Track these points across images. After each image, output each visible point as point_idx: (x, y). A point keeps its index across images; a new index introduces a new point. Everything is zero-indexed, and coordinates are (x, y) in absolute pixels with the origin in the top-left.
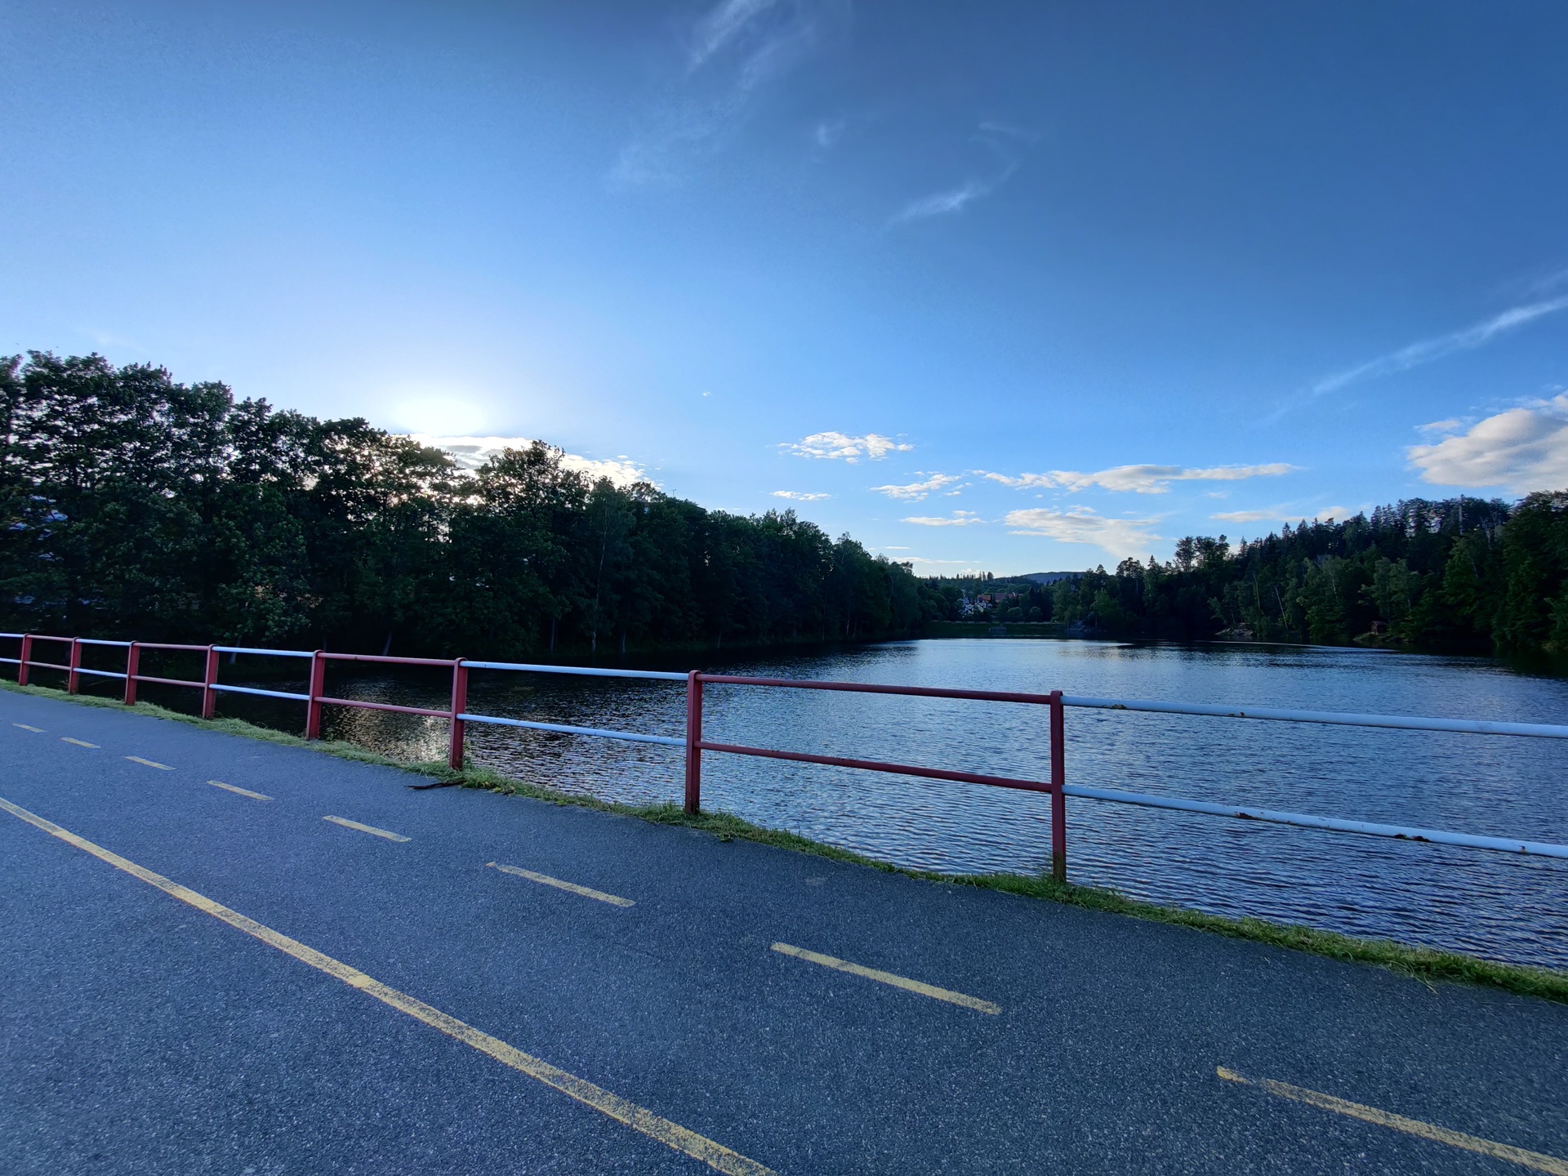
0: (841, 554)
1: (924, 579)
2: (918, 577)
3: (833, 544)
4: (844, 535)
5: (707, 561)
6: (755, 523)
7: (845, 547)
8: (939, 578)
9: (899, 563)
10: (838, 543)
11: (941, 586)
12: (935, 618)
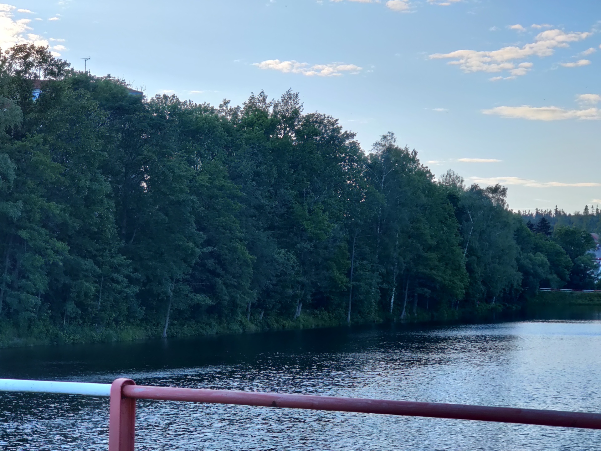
0: (381, 172)
1: (526, 216)
2: (515, 211)
3: (367, 154)
4: (385, 137)
5: (144, 184)
6: (229, 118)
7: (387, 159)
8: (553, 212)
9: (483, 187)
10: (374, 152)
11: (556, 227)
12: (546, 283)
